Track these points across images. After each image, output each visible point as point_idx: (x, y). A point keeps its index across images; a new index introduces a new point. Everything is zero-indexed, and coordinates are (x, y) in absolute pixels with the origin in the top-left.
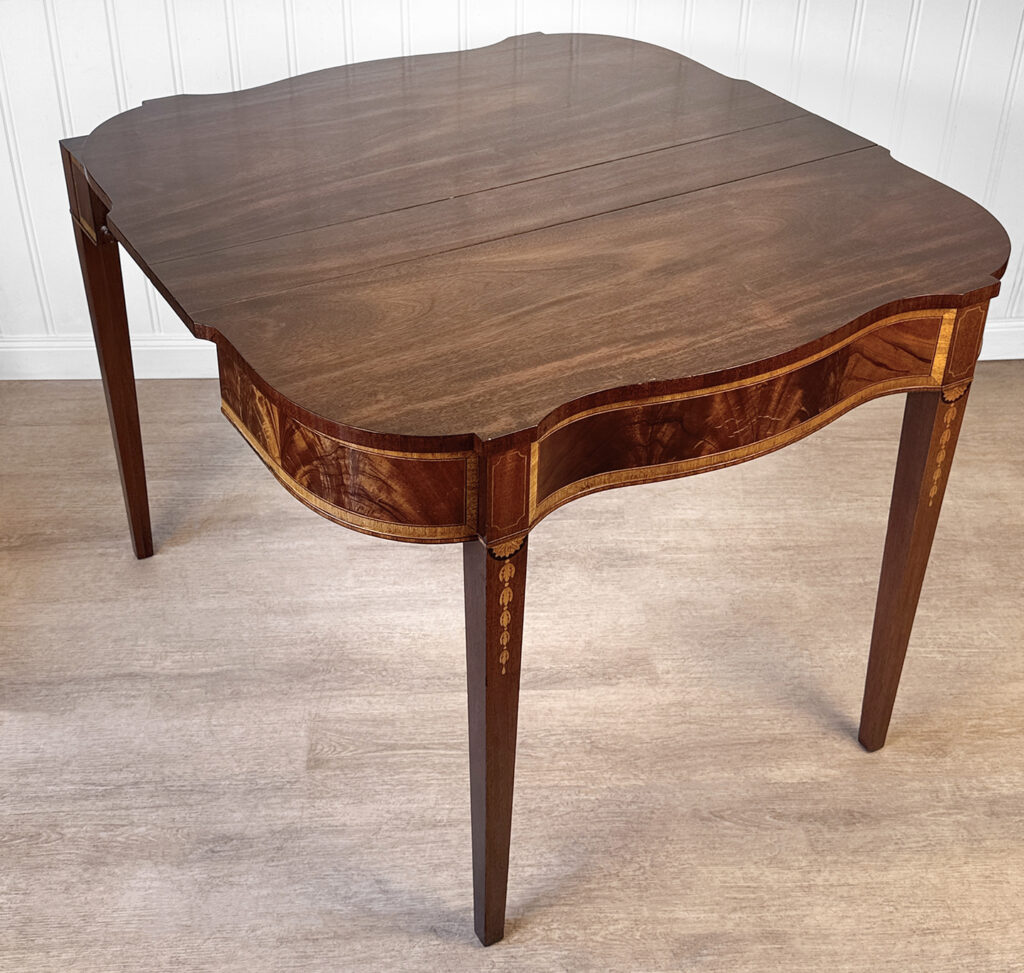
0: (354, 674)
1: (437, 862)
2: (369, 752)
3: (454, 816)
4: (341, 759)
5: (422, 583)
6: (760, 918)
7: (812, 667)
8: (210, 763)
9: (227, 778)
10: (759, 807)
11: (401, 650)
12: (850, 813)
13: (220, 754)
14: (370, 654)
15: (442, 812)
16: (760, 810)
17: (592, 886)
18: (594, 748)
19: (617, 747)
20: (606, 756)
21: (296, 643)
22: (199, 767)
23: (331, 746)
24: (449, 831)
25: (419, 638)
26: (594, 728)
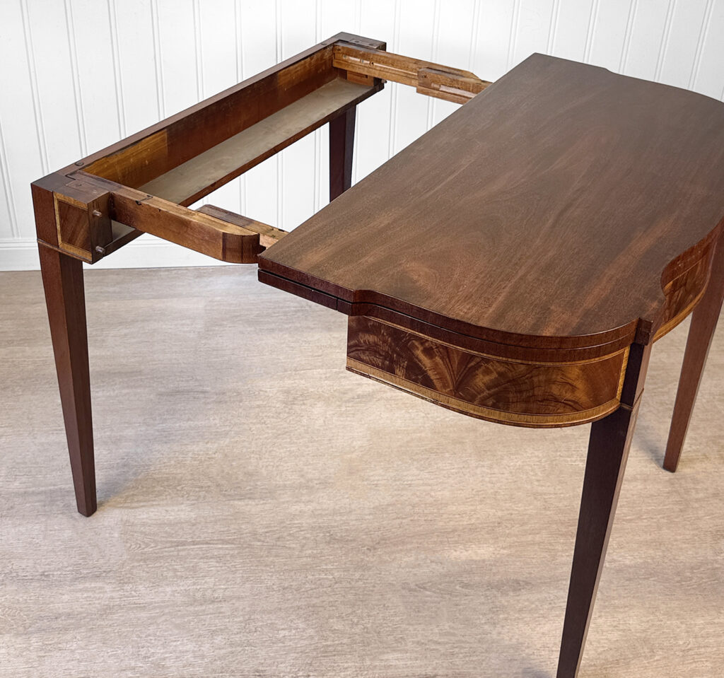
0: (155, 489)
1: (214, 628)
2: (165, 548)
3: (227, 593)
4: (145, 554)
5: (208, 419)
6: (451, 663)
7: (491, 474)
8: (46, 559)
9: (59, 569)
10: (452, 579)
11: (191, 470)
12: (517, 582)
13: (54, 552)
14: (169, 474)
15: (219, 591)
16: (453, 582)
17: (329, 643)
18: (332, 540)
19: (349, 538)
20: (341, 546)
21: (113, 467)
22: (39, 561)
23: (137, 543)
24: (224, 605)
25: (205, 460)
26: (332, 524)
